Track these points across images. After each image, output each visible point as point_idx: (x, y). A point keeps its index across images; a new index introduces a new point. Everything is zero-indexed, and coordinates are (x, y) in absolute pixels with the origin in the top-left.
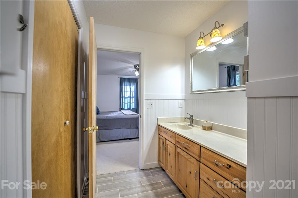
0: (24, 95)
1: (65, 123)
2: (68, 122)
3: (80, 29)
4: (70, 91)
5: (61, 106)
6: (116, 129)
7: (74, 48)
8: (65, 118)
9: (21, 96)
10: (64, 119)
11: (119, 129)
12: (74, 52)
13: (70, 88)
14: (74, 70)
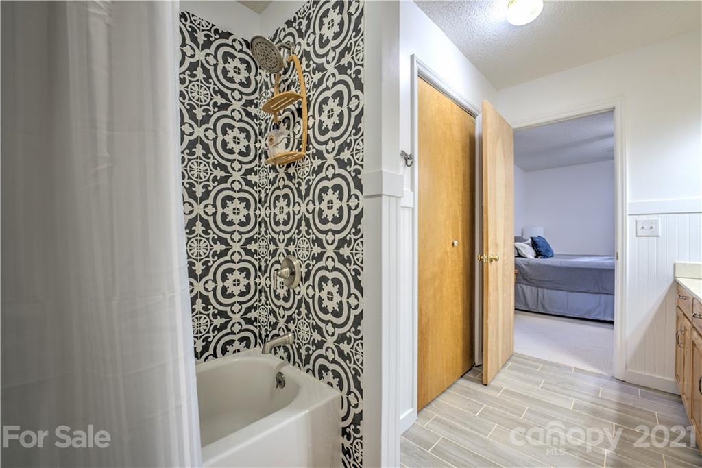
0: (413, 209)
1: (453, 244)
2: (456, 242)
3: (478, 117)
4: (461, 207)
5: (447, 223)
6: (585, 292)
7: (467, 149)
8: (453, 238)
9: (411, 209)
10: (451, 238)
11: (594, 293)
12: (468, 154)
13: (460, 203)
14: (467, 179)
